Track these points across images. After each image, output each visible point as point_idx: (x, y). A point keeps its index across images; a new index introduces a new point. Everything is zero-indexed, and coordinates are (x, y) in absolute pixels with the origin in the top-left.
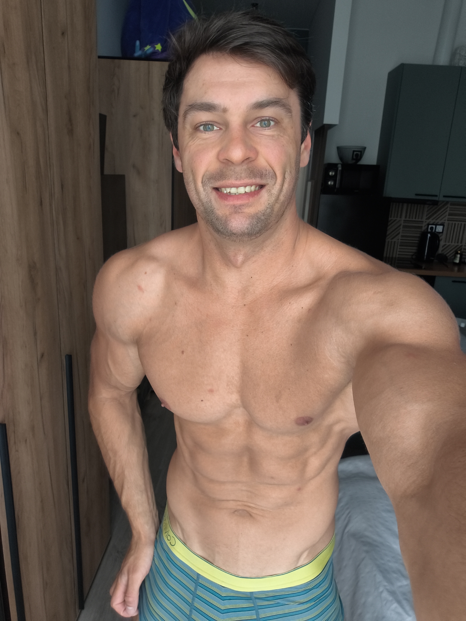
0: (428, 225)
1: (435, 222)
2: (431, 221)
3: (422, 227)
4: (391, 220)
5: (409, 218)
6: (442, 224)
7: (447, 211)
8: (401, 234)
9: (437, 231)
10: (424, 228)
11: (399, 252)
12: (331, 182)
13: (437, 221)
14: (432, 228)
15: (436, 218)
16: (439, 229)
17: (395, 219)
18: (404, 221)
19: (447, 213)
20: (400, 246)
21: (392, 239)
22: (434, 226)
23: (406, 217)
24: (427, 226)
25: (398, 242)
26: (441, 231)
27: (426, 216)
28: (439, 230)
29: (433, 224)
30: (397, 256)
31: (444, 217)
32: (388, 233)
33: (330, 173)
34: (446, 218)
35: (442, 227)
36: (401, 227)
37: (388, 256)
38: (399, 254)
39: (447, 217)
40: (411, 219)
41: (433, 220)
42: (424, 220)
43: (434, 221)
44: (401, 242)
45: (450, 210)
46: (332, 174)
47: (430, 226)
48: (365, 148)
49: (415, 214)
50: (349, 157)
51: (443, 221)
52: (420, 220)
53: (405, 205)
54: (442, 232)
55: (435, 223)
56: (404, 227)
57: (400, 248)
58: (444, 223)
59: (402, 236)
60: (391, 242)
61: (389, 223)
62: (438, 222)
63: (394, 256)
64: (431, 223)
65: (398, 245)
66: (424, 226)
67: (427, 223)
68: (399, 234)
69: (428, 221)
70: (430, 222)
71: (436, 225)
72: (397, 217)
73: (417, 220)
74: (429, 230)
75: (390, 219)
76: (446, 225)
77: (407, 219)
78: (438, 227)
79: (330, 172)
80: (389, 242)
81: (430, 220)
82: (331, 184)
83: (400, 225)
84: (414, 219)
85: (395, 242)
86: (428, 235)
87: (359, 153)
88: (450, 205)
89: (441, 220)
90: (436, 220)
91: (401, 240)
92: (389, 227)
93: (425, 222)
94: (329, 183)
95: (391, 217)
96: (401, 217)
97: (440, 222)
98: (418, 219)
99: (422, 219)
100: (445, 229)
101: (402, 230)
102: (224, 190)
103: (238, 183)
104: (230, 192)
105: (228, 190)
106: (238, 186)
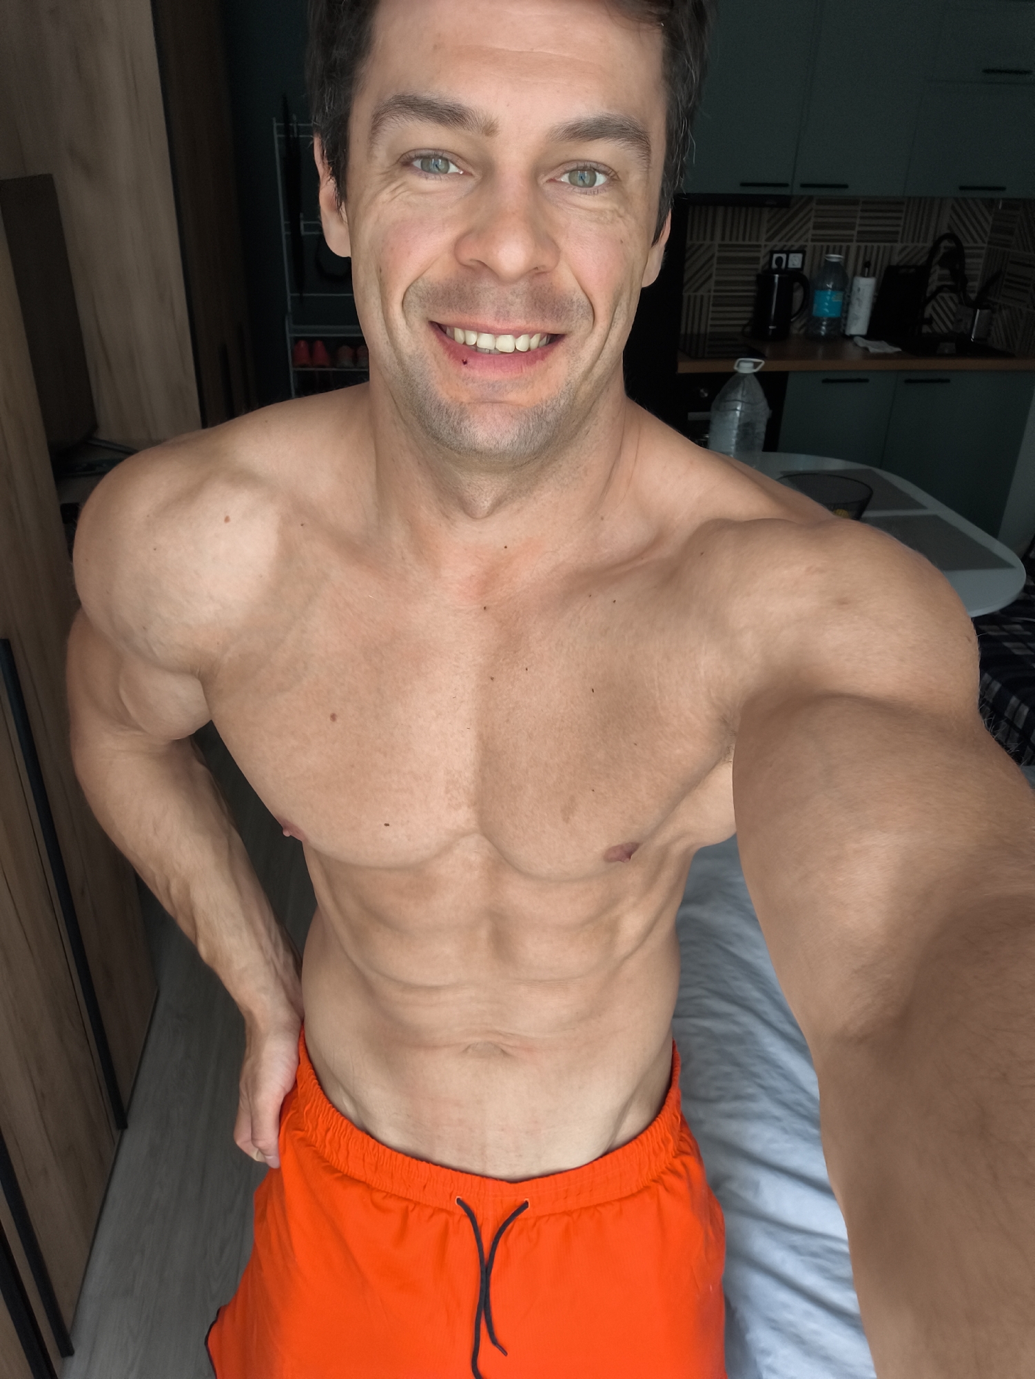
0: (772, 252)
1: (785, 246)
2: (777, 243)
3: (756, 260)
4: (692, 246)
5: (731, 240)
6: (801, 250)
7: (810, 219)
8: (714, 278)
9: (790, 266)
10: (763, 262)
11: (712, 319)
13: (789, 244)
14: (780, 259)
15: (787, 237)
16: (795, 261)
17: (700, 243)
18: (720, 246)
19: (811, 224)
20: (714, 305)
21: (695, 291)
22: (784, 256)
23: (723, 237)
24: (767, 258)
25: (710, 297)
26: (799, 266)
27: (767, 232)
28: (793, 265)
29: (781, 251)
30: (709, 330)
31: (805, 234)
32: (687, 276)
34: (809, 236)
35: (800, 256)
36: (714, 261)
37: (689, 331)
38: (712, 326)
39: (812, 232)
40: (734, 242)
41: (780, 240)
42: (763, 243)
43: (783, 243)
44: (715, 297)
45: (816, 216)
47: (775, 256)
49: (742, 227)
51: (801, 243)
52: (754, 243)
53: (721, 210)
54: (802, 268)
55: (785, 249)
56: (722, 260)
57: (713, 312)
58: (806, 246)
59: (717, 283)
60: (696, 297)
61: (687, 255)
62: (792, 246)
63: (703, 330)
64: (776, 249)
65: (709, 304)
66: (764, 256)
67: (768, 249)
68: (710, 277)
69: (771, 244)
70: (775, 246)
71: (788, 253)
72: (704, 239)
73: (747, 242)
74: (774, 266)
75: (688, 242)
76: (809, 251)
77: (727, 242)
78: (791, 256)
80: (690, 297)
81: (775, 242)
83: (712, 257)
84: (741, 242)
85: (703, 297)
86: (774, 278)
88: (817, 204)
89: (797, 241)
90: (787, 241)
91: (715, 291)
92: (687, 264)
93: (766, 246)
95: (691, 239)
96: (712, 238)
97: (797, 246)
98: (750, 240)
99: (757, 239)
100: (806, 261)
101: (717, 269)
102: (459, 335)
103: (499, 326)
104: (476, 343)
105: (472, 338)
106: (496, 333)
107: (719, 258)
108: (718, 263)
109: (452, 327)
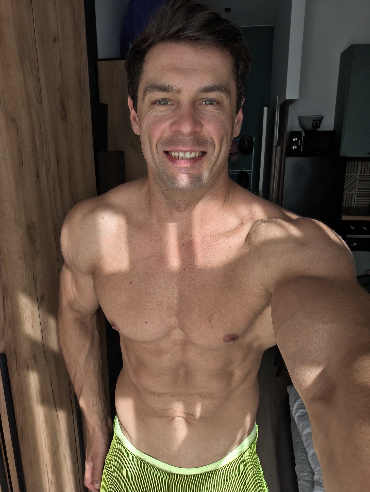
4: (348, 176)
8: (357, 187)
11: (356, 202)
12: (294, 147)
17: (351, 174)
18: (360, 176)
20: (357, 197)
21: (350, 191)
23: (361, 173)
25: (355, 194)
30: (355, 206)
32: (345, 187)
33: (294, 140)
36: (358, 181)
37: (347, 206)
38: (356, 204)
40: (365, 174)
44: (357, 194)
46: (295, 140)
48: (323, 117)
49: (368, 169)
50: (309, 125)
53: (360, 163)
56: (360, 181)
57: (356, 199)
59: (358, 189)
60: (349, 194)
61: (346, 179)
63: (352, 205)
65: (355, 196)
68: (356, 187)
72: (353, 173)
75: (347, 174)
79: (294, 138)
80: (347, 194)
82: (295, 148)
83: (357, 179)
84: (368, 174)
85: (352, 194)
87: (318, 122)
91: (358, 192)
92: (346, 183)
94: (293, 147)
95: (348, 173)
96: (356, 173)
101: (359, 184)
102: (173, 154)
103: (185, 149)
104: (178, 156)
105: (177, 154)
106: (185, 152)
107: (359, 180)
108: (359, 182)
109: (171, 152)
